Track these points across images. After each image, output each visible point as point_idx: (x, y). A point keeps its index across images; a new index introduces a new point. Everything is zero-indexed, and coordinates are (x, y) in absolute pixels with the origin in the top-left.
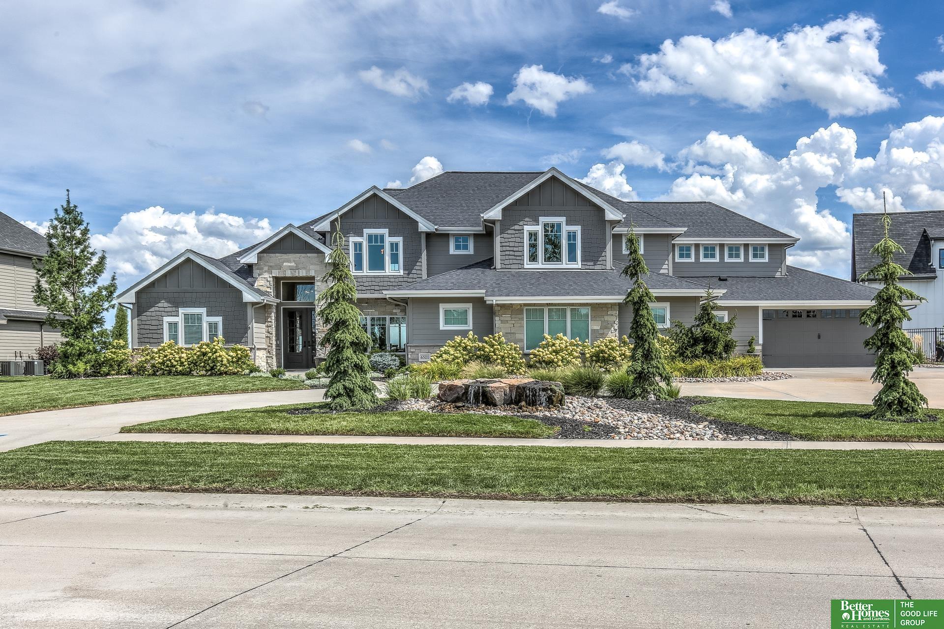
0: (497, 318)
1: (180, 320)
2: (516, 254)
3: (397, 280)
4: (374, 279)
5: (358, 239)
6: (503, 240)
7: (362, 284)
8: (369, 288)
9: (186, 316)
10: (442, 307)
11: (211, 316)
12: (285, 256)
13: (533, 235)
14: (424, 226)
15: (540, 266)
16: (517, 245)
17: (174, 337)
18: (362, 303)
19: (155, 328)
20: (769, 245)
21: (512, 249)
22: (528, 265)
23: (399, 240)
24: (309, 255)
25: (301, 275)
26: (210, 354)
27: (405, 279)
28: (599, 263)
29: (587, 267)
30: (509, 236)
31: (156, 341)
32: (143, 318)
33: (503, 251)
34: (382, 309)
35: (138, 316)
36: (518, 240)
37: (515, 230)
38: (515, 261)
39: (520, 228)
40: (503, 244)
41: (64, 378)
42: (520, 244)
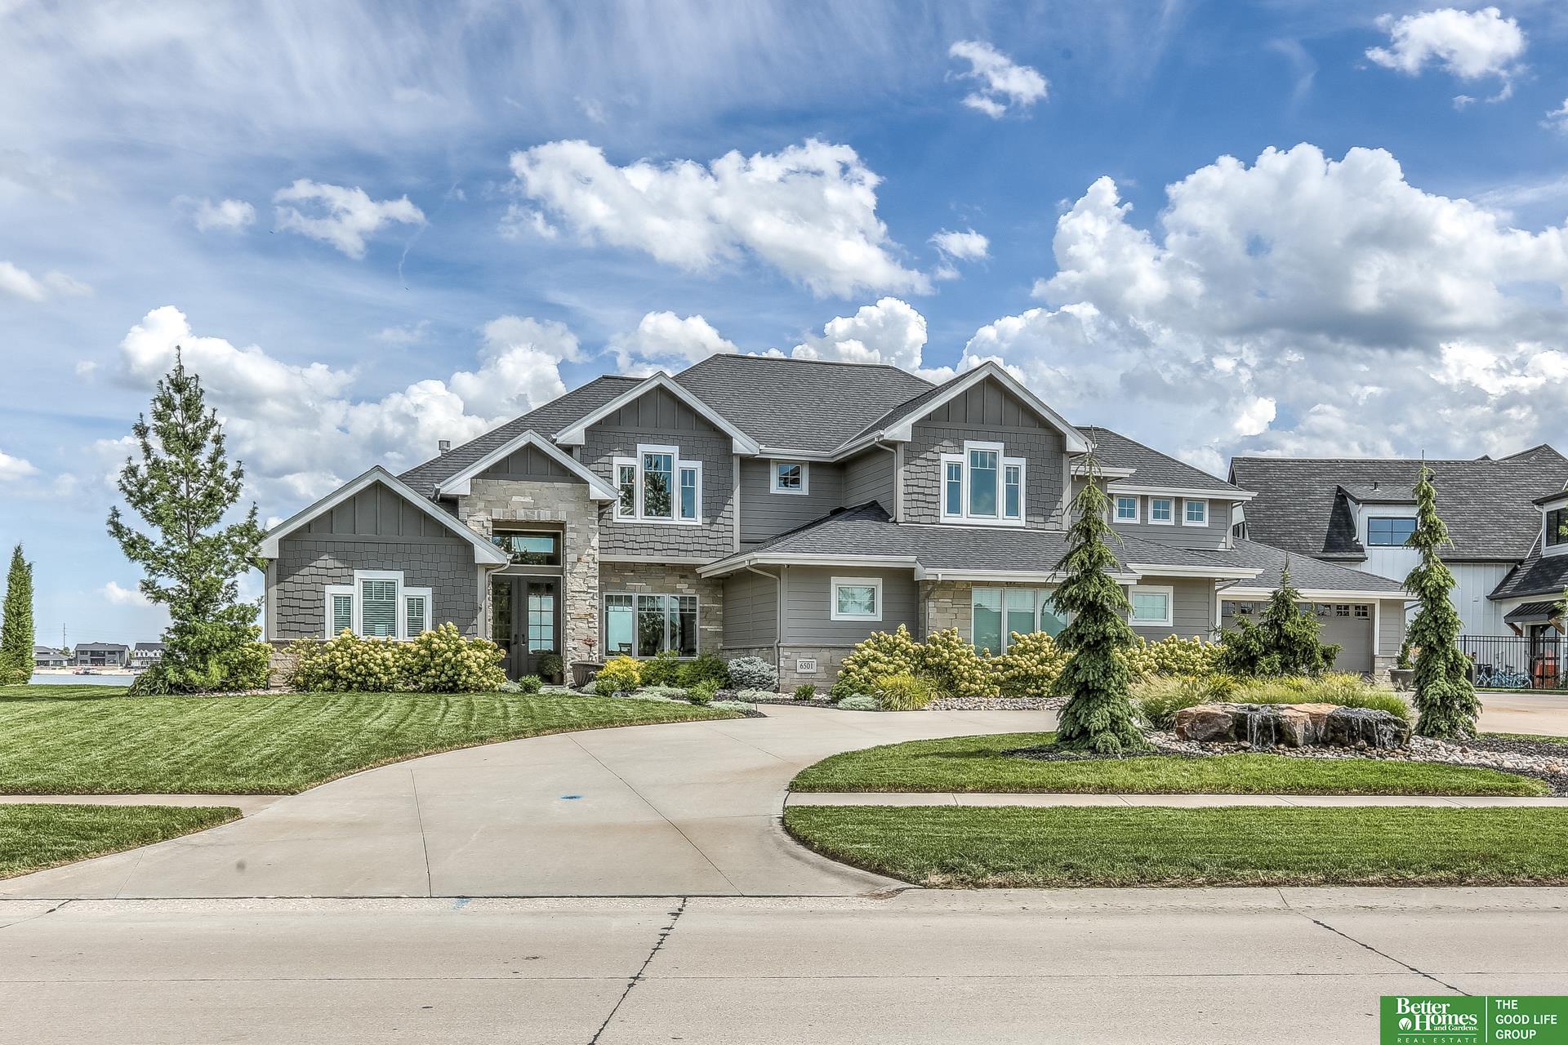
0: (931, 604)
1: (355, 591)
2: (929, 499)
3: (691, 534)
4: (652, 531)
5: (628, 461)
6: (909, 476)
7: (633, 538)
8: (645, 545)
9: (367, 584)
10: (835, 581)
11: (413, 586)
12: (514, 485)
13: (955, 470)
14: (743, 444)
15: (964, 520)
16: (929, 484)
17: (344, 621)
18: (625, 571)
19: (310, 604)
20: (1211, 500)
21: (921, 490)
22: (945, 518)
23: (697, 465)
24: (557, 485)
25: (542, 519)
26: (450, 654)
27: (706, 533)
28: (1051, 519)
29: (1035, 526)
30: (918, 469)
31: (310, 628)
32: (289, 586)
33: (909, 494)
34: (659, 583)
35: (278, 582)
36: (932, 476)
37: (928, 460)
38: (926, 511)
39: (934, 457)
40: (909, 482)
41: (160, 693)
42: (935, 484)
